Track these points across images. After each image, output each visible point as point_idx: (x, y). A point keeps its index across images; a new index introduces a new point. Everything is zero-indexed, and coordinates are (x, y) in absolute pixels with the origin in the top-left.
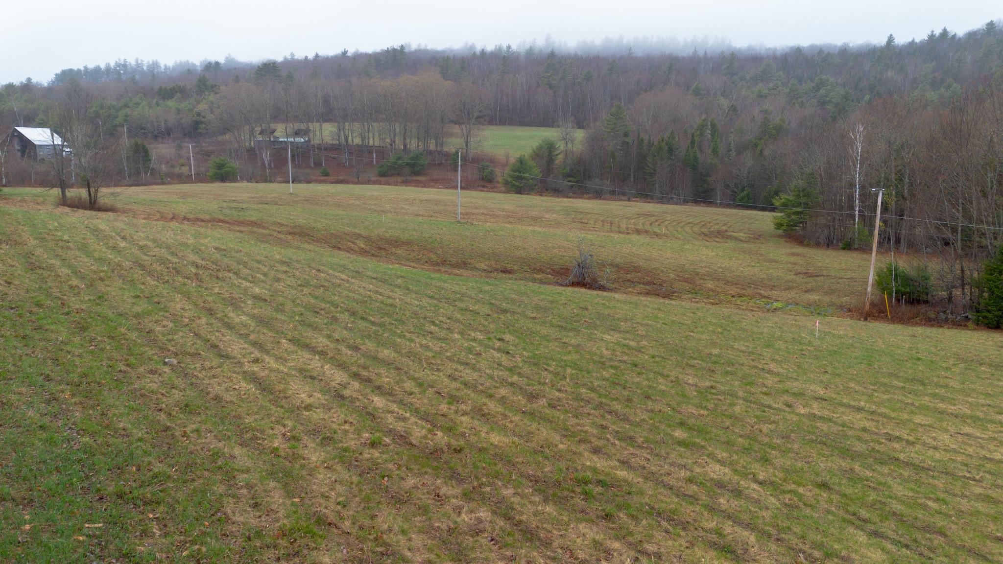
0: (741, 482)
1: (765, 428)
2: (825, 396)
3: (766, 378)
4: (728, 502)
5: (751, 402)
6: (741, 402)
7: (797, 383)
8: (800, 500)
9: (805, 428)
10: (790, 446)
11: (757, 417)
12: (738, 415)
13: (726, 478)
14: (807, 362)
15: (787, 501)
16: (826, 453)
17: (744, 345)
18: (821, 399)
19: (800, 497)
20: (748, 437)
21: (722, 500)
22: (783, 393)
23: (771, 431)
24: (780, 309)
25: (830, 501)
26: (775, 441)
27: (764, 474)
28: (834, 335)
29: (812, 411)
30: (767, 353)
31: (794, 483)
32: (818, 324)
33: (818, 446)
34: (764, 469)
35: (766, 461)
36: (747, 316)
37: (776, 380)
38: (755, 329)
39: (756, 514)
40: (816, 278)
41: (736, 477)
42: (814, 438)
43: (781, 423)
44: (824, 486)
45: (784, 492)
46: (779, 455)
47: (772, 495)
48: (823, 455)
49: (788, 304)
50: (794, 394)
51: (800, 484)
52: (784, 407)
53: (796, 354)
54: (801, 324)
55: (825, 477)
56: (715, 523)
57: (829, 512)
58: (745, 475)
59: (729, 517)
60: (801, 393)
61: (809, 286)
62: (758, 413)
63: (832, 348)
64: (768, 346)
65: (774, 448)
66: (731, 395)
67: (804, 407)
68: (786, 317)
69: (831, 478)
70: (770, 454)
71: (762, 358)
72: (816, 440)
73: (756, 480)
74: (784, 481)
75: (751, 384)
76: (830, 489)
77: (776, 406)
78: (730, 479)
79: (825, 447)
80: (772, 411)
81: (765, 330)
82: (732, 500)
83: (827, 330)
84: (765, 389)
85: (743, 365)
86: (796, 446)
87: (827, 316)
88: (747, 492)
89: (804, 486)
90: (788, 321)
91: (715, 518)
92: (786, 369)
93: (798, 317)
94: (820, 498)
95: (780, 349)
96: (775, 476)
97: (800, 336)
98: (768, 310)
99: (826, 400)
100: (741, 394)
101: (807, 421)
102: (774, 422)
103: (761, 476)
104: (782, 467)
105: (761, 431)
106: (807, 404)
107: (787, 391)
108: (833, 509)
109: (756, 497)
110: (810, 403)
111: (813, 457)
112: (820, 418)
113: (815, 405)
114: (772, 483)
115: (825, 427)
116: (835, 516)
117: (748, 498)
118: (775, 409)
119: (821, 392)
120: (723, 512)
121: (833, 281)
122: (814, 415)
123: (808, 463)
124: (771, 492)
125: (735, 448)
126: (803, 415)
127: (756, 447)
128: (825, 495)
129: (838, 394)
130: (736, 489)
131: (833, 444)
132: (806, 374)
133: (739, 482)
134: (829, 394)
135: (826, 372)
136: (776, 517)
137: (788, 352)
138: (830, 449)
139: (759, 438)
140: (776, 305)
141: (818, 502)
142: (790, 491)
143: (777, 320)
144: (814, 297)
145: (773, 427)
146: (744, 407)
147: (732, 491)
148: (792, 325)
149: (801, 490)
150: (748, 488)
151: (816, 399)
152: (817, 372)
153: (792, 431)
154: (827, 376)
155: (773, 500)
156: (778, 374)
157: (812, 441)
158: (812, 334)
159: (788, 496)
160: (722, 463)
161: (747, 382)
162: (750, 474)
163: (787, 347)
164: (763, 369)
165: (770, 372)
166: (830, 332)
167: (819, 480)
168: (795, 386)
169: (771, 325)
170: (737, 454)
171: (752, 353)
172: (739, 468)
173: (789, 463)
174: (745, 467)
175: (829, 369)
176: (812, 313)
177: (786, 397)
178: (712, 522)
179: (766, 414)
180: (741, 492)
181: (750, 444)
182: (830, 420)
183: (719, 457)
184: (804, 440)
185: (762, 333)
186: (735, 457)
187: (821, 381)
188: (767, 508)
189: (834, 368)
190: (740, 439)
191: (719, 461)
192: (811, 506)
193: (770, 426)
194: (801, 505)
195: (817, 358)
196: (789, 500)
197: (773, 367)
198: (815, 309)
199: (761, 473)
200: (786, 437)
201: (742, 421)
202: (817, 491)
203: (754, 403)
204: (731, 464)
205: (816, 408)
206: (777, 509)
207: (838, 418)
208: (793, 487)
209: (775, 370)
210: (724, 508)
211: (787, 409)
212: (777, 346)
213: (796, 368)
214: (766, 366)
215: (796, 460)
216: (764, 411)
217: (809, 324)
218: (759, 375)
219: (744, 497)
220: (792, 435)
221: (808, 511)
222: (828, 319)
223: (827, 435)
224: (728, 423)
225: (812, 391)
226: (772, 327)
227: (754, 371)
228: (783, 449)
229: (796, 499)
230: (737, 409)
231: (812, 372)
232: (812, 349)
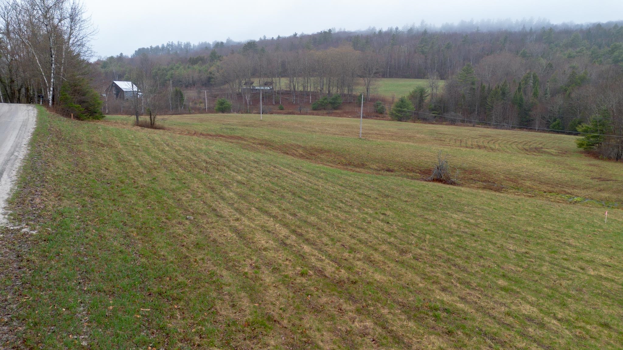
0: (545, 318)
1: (564, 283)
2: (610, 264)
3: (567, 249)
4: (535, 331)
5: (554, 264)
6: (547, 264)
7: (589, 254)
8: (587, 334)
9: (594, 285)
10: (582, 297)
11: (558, 275)
12: (545, 273)
13: (534, 315)
14: (597, 240)
15: (578, 334)
16: (608, 303)
17: (551, 225)
18: (607, 265)
19: (588, 332)
20: (551, 288)
21: (530, 329)
22: (579, 260)
23: (568, 285)
24: (579, 202)
25: (610, 336)
26: (571, 292)
27: (562, 314)
28: (618, 222)
29: (600, 273)
30: (568, 232)
31: (583, 322)
32: (607, 214)
33: (603, 297)
34: (562, 311)
35: (564, 305)
36: (554, 206)
37: (574, 250)
38: (560, 215)
39: (554, 341)
40: (607, 182)
41: (541, 315)
42: (600, 292)
43: (576, 280)
44: (606, 325)
45: (576, 327)
46: (573, 302)
47: (567, 329)
48: (606, 305)
49: (585, 199)
50: (587, 261)
51: (588, 323)
52: (579, 270)
53: (590, 233)
54: (594, 213)
55: (608, 320)
56: (524, 344)
57: (608, 344)
58: (548, 314)
59: (535, 341)
60: (592, 261)
61: (601, 187)
62: (560, 272)
63: (617, 231)
64: (569, 227)
65: (570, 297)
66: (541, 259)
67: (594, 270)
68: (584, 207)
69: (611, 321)
70: (567, 301)
71: (564, 235)
72: (601, 294)
73: (555, 318)
74: (577, 320)
75: (555, 252)
76: (610, 328)
77: (573, 268)
78: (537, 316)
79: (608, 298)
80: (570, 272)
81: (568, 216)
82: (537, 330)
83: (613, 218)
84: (565, 257)
85: (549, 239)
86: (586, 297)
87: (614, 208)
88: (548, 325)
89: (591, 324)
90: (585, 211)
91: (525, 341)
92: (581, 243)
93: (592, 208)
94: (602, 333)
95: (577, 230)
96: (570, 316)
97: (593, 222)
98: (571, 203)
99: (610, 266)
100: (547, 258)
101: (595, 280)
102: (571, 279)
103: (560, 316)
104: (575, 310)
105: (561, 285)
106: (596, 268)
107: (582, 258)
108: (612, 342)
109: (555, 329)
110: (598, 268)
111: (598, 305)
112: (605, 278)
113: (602, 269)
114: (567, 321)
115: (608, 285)
116: (613, 347)
117: (549, 329)
118: (572, 270)
119: (607, 261)
120: (531, 337)
121: (620, 184)
122: (601, 277)
123: (595, 309)
124: (566, 327)
125: (542, 295)
126: (593, 276)
127: (557, 295)
128: (606, 332)
129: (620, 263)
130: (541, 323)
131: (614, 297)
132: (596, 248)
133: (543, 319)
134: (613, 262)
135: (612, 247)
136: (569, 344)
137: (584, 232)
138: (612, 300)
139: (560, 290)
140: (576, 199)
141: (600, 336)
142: (580, 327)
143: (577, 209)
144: (605, 195)
145: (570, 282)
146: (549, 268)
147: (538, 324)
148: (588, 213)
149: (588, 327)
150: (549, 323)
151: (603, 265)
152: (605, 247)
153: (584, 286)
154: (612, 250)
155: (567, 332)
156: (575, 247)
157: (599, 294)
158: (602, 220)
159: (579, 330)
160: (532, 304)
161: (552, 251)
162: (552, 313)
163: (583, 229)
164: (565, 243)
165: (569, 245)
166: (616, 220)
167: (602, 321)
168: (588, 256)
169: (572, 213)
170: (543, 299)
171: (557, 231)
172: (543, 309)
173: (580, 308)
174: (548, 308)
175: (614, 245)
176: (603, 205)
177: (580, 263)
179: (565, 274)
180: (544, 325)
181: (552, 293)
182: (613, 281)
183: (530, 300)
184: (593, 293)
185: (565, 218)
186: (541, 301)
187: (608, 253)
188: (563, 337)
189: (618, 244)
190: (545, 289)
191: (529, 303)
192: (595, 338)
193: (568, 282)
194: (588, 337)
195: (605, 237)
196: (579, 333)
197: (572, 241)
198: (606, 203)
199: (560, 313)
200: (579, 290)
201: (547, 277)
202: (600, 328)
203: (557, 265)
204: (538, 305)
205: (602, 272)
206: (570, 338)
207: (619, 279)
208: (582, 324)
209: (574, 244)
210: (531, 335)
211: (581, 271)
212: (575, 227)
213: (589, 243)
214: (567, 241)
215: (586, 306)
216: (564, 272)
217: (600, 214)
218: (561, 246)
219: (546, 328)
220: (584, 289)
221: (593, 342)
222: (614, 210)
223: (609, 291)
224: (537, 278)
225: (600, 259)
226: (573, 214)
227: (557, 244)
228: (577, 298)
229: (584, 333)
230: (544, 269)
231: (601, 247)
232: (602, 230)
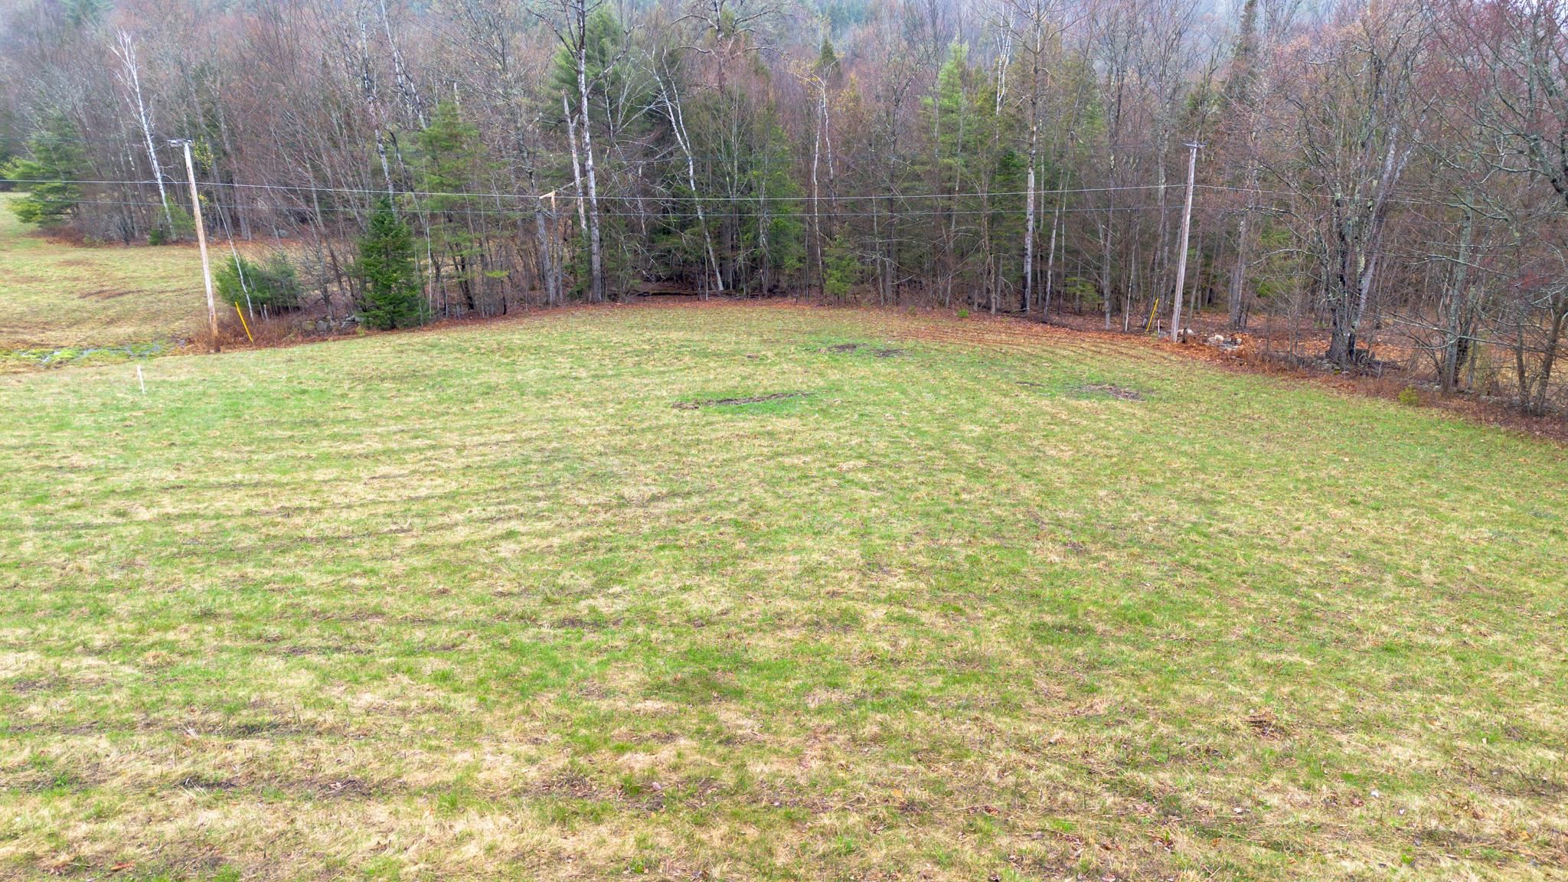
0: (63, 665)
1: (87, 563)
2: (178, 482)
3: (70, 482)
4: (45, 705)
5: (50, 528)
6: (31, 534)
7: (127, 475)
8: (172, 651)
9: (157, 540)
10: (137, 576)
11: (69, 550)
12: (31, 558)
13: (34, 669)
14: (137, 437)
15: (151, 662)
16: (199, 566)
17: (12, 436)
18: (174, 488)
19: (171, 646)
20: (59, 587)
21: (33, 708)
22: (107, 497)
23: (99, 564)
24: (68, 360)
25: (220, 634)
26: (109, 577)
27: (102, 636)
28: (171, 384)
29: (164, 511)
30: (62, 439)
31: (157, 630)
32: (139, 372)
33: (185, 560)
34: (100, 628)
35: (101, 614)
36: (7, 384)
37: (88, 479)
38: (29, 404)
39: (102, 704)
40: (119, 298)
41: (52, 661)
42: (175, 550)
43: (114, 546)
44: (207, 615)
45: (143, 650)
46: (122, 597)
47: (124, 663)
48: (195, 571)
49: (82, 349)
50: (127, 493)
51: (166, 629)
52: (114, 519)
53: (115, 428)
54: (111, 378)
55: (207, 602)
56: (28, 749)
57: (220, 650)
58: (69, 651)
59: (54, 729)
60: (137, 489)
61: (111, 313)
62: (70, 542)
63: (173, 405)
64: (61, 426)
65: (109, 589)
66: (9, 528)
67: (148, 508)
68: (83, 371)
69: (214, 600)
70: (106, 600)
71: (54, 449)
72: (179, 553)
73: (88, 651)
74: (141, 632)
75: (43, 498)
76: (216, 616)
77: (100, 521)
78: (41, 668)
79: (195, 557)
80: (93, 532)
81: (49, 401)
82: (52, 699)
83: (158, 379)
84: (71, 501)
85: (18, 470)
86: (148, 573)
87: (155, 356)
88: (77, 676)
89: (174, 628)
90: (88, 377)
91: (27, 742)
92: (102, 457)
93: (104, 368)
94: (204, 635)
95: (83, 427)
96: (123, 632)
97: (114, 398)
98: (48, 367)
99: (181, 487)
100: (27, 520)
101: (157, 528)
102: (101, 548)
103: (98, 643)
104: (131, 614)
105: (81, 570)
106: (152, 502)
107: (113, 491)
108: (227, 643)
109: (96, 677)
110: (156, 499)
111: (179, 580)
112: (179, 516)
113: (166, 499)
114: (119, 645)
115: (188, 528)
116: (231, 651)
117: (82, 685)
118: (97, 527)
119: (172, 477)
120: (40, 725)
121: (149, 298)
122: (168, 516)
123: (174, 590)
124: (121, 659)
125: (40, 614)
126: (150, 521)
127: (78, 597)
128: (210, 628)
129: (199, 472)
130: (56, 679)
131: (208, 549)
132: (139, 456)
133: (59, 667)
134: (186, 476)
135: (173, 444)
136: (137, 693)
137: (101, 429)
138: (204, 559)
139: (81, 582)
140: (59, 355)
141: (201, 643)
142: (152, 645)
143: (67, 379)
144: (125, 330)
145: (101, 556)
146: (39, 541)
147: (49, 686)
148: (96, 382)
149: (171, 636)
150: (78, 669)
151: (165, 490)
152: (157, 449)
153: (136, 552)
154: (176, 450)
155: (127, 670)
156: (90, 469)
157: (174, 556)
158: (135, 389)
159: (153, 652)
160: (19, 647)
161: (34, 496)
162: (77, 645)
163: (95, 421)
164: (61, 468)
165: (74, 469)
166: (164, 381)
167: (196, 609)
168: (125, 480)
169: (57, 390)
170: (44, 622)
171: (34, 445)
172: (53, 645)
173: (142, 603)
174: (63, 639)
175: (177, 438)
176: (129, 356)
177: (113, 503)
178: (22, 750)
179: (83, 540)
180: (66, 680)
181: (65, 598)
182: (195, 516)
183: (11, 639)
184: (159, 559)
185: (43, 408)
186: (42, 628)
187: (168, 461)
188: (119, 686)
189: (184, 434)
190: (45, 596)
191: (11, 647)
192: (192, 652)
193: (95, 557)
194: (175, 657)
195: (152, 426)
196: (155, 657)
197: (77, 459)
198: (131, 349)
199: (97, 636)
200: (129, 565)
201: (41, 566)
202: (197, 627)
203: (57, 528)
204: (36, 642)
205: (169, 505)
206: (138, 679)
207: (206, 508)
208: (156, 636)
209: (84, 464)
210: (39, 719)
211: (120, 520)
212: (76, 423)
213: (120, 451)
214: (65, 461)
215: (152, 594)
216: (80, 536)
217: (126, 376)
218: (55, 479)
219: (73, 686)
220: (138, 557)
221: (189, 662)
222: (155, 361)
223: (194, 539)
224: (13, 577)
225: (155, 479)
226: (60, 393)
227: (42, 477)
228: (128, 584)
229: (164, 652)
230: (27, 549)
231: (149, 451)
232: (140, 413)
